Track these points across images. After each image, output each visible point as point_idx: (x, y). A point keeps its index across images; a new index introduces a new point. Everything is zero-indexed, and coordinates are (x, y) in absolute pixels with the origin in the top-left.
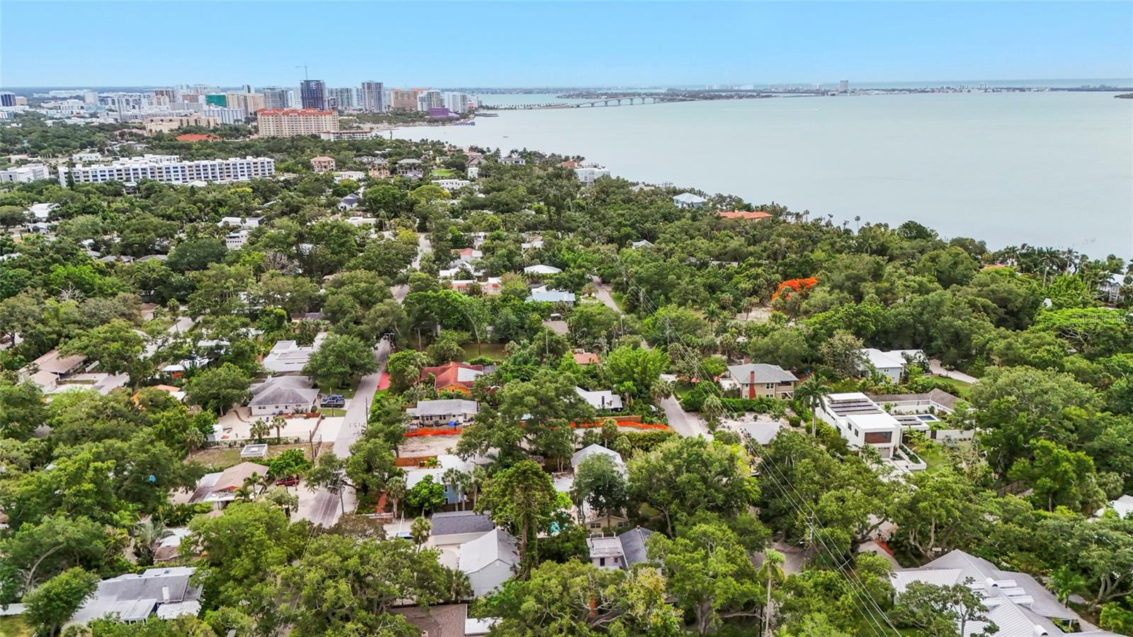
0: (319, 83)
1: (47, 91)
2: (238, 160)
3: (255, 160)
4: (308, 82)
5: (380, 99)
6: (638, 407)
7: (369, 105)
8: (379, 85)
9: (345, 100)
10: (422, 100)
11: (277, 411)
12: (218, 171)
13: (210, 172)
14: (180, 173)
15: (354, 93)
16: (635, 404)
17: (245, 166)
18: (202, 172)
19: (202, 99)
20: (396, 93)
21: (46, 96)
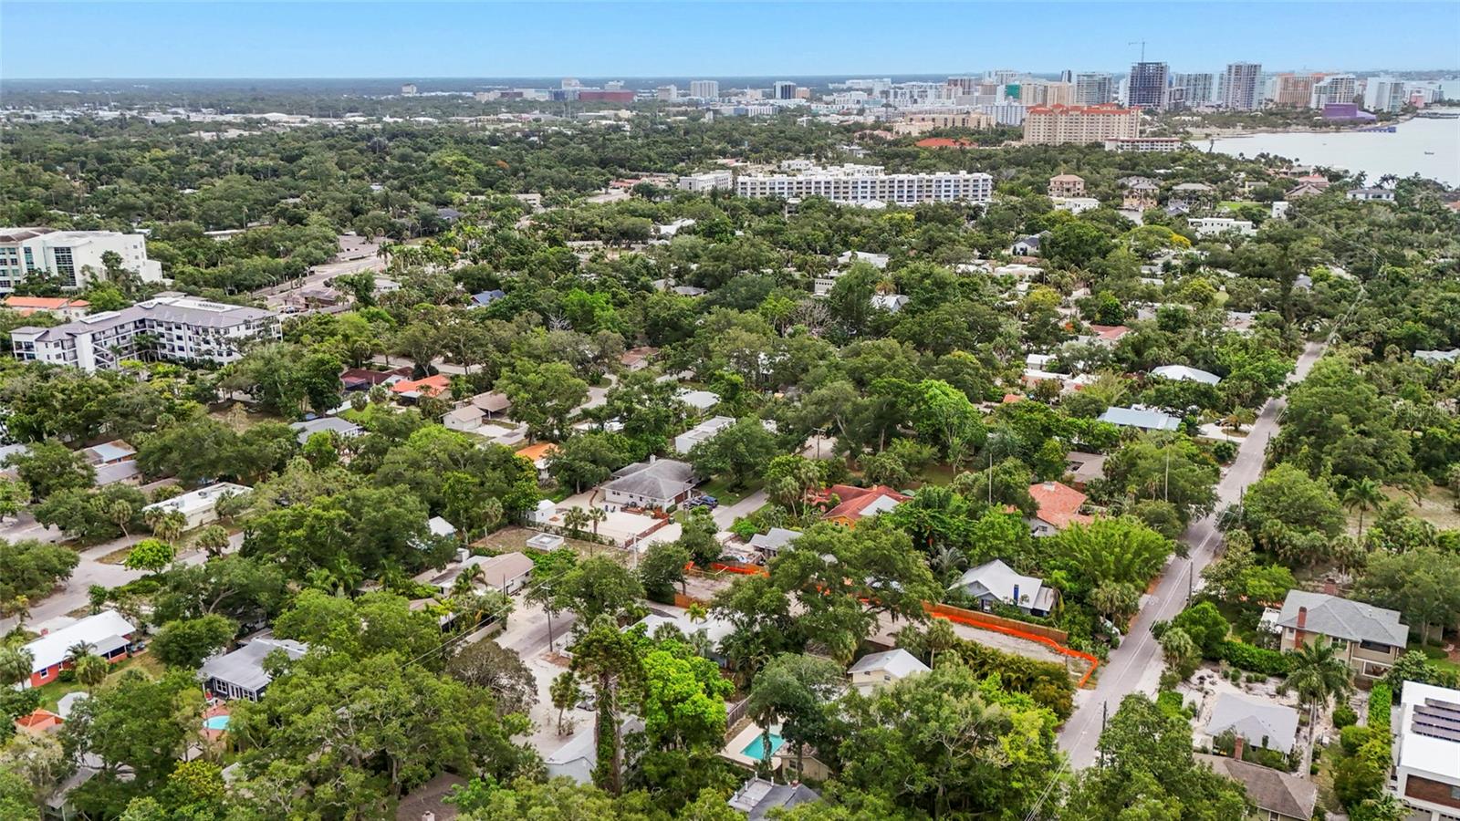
0: (1161, 68)
1: (842, 80)
2: (947, 176)
3: (968, 176)
4: (1143, 65)
5: (1252, 89)
6: (1068, 617)
7: (1236, 100)
8: (1254, 69)
9: (1200, 93)
10: (1320, 91)
11: (630, 500)
12: (916, 189)
13: (906, 189)
14: (869, 190)
15: (1216, 82)
16: (1067, 611)
17: (952, 184)
18: (896, 189)
19: (1001, 89)
20: (1286, 81)
21: (842, 86)
